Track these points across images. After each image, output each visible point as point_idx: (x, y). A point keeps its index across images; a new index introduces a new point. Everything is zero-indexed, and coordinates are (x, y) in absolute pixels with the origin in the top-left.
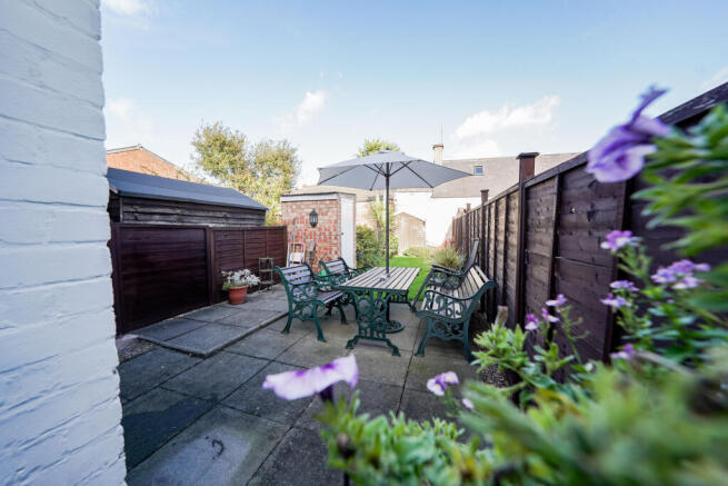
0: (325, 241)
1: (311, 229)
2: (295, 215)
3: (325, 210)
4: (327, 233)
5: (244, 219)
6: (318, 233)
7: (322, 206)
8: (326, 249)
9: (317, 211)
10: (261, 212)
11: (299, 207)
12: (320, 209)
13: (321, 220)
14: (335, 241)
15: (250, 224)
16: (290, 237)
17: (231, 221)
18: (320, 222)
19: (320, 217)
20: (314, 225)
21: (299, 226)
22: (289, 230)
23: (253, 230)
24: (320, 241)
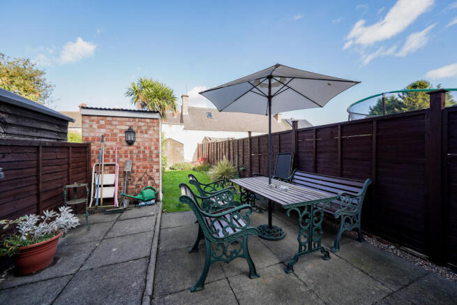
0: (145, 159)
1: (126, 148)
2: (103, 131)
3: (144, 128)
4: (147, 152)
5: (38, 130)
6: (135, 151)
7: (141, 124)
8: (145, 168)
9: (135, 129)
10: (61, 122)
11: (110, 123)
12: (139, 127)
13: (139, 139)
14: (156, 160)
15: (47, 138)
16: (94, 156)
17: (14, 130)
18: (138, 140)
19: (138, 135)
20: (130, 143)
21: (108, 144)
22: (93, 148)
23: (53, 147)
24: (138, 159)
